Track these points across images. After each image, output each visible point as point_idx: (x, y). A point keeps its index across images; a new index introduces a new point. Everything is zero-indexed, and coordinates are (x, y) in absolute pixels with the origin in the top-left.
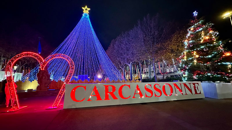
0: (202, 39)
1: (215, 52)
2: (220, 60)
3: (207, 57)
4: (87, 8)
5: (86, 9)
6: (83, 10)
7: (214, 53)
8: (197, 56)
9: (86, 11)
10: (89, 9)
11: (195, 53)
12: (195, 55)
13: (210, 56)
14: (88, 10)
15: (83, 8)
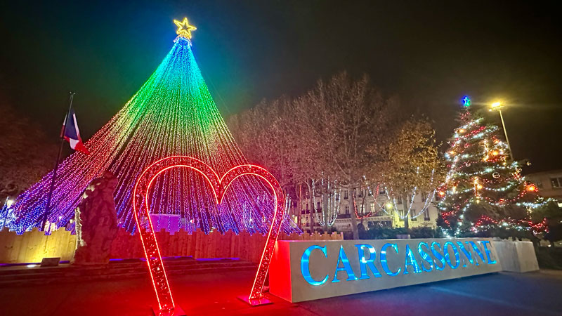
0: (486, 154)
1: (511, 181)
2: (521, 198)
3: (499, 190)
4: (188, 26)
5: (185, 28)
6: (177, 28)
7: (509, 184)
8: (480, 187)
9: (185, 31)
10: (193, 28)
11: (476, 181)
12: (476, 185)
13: (503, 189)
14: (189, 30)
15: (176, 22)
